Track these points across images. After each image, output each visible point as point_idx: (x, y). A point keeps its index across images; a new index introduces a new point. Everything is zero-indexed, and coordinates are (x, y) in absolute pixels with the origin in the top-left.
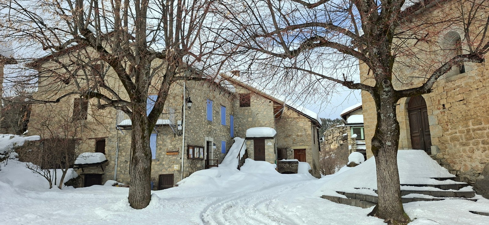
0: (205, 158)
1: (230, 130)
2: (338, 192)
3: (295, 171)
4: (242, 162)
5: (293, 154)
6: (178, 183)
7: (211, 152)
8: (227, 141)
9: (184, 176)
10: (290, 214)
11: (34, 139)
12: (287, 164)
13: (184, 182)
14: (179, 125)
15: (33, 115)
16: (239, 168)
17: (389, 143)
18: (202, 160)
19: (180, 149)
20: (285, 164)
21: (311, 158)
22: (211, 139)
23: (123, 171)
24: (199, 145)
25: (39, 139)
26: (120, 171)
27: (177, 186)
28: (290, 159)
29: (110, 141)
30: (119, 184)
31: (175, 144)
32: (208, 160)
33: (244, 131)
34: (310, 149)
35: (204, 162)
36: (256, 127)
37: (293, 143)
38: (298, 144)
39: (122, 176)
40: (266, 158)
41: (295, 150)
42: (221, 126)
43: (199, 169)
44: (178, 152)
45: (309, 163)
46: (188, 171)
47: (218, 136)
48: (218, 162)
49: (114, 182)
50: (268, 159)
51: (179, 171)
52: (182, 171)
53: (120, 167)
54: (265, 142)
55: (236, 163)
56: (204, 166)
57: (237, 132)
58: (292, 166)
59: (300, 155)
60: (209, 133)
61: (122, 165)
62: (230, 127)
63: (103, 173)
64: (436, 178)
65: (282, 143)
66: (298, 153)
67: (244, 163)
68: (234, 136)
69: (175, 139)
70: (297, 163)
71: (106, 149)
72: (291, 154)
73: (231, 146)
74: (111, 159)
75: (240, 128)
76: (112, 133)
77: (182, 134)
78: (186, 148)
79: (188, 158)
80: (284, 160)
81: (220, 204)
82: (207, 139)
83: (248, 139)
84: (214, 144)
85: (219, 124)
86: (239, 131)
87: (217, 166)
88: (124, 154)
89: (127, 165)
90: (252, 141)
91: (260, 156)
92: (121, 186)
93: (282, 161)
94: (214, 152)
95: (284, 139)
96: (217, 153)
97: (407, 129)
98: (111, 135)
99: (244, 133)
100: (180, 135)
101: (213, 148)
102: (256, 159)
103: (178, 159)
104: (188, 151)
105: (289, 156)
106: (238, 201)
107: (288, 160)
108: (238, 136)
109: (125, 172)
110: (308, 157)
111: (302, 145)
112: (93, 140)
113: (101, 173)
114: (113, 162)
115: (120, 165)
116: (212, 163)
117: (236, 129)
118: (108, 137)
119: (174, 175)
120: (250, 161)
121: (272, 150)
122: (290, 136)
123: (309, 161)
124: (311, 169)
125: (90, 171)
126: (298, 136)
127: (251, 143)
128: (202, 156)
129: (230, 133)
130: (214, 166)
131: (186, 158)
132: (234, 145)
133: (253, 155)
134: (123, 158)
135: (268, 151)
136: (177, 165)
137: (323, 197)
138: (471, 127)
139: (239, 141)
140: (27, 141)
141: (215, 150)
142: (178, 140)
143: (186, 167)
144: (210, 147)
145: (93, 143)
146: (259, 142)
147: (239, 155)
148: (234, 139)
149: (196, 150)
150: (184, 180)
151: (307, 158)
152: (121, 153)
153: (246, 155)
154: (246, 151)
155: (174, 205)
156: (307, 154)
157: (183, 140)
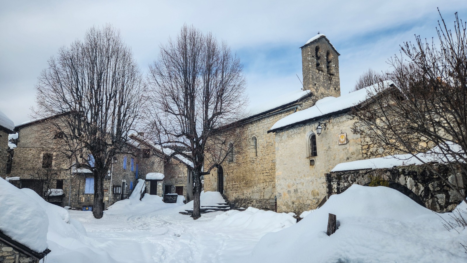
0: (121, 193)
1: (136, 174)
2: (186, 210)
3: (175, 202)
4: (142, 196)
5: (175, 190)
6: (107, 208)
7: (124, 189)
8: (134, 181)
9: (111, 204)
10: (164, 219)
11: (16, 179)
12: (171, 197)
13: (111, 208)
14: (109, 173)
15: (14, 163)
16: (140, 199)
17: (197, 191)
18: (120, 194)
19: (109, 188)
20: (169, 196)
21: (186, 192)
22: (125, 181)
23: (74, 201)
24: (119, 185)
25: (19, 179)
26: (72, 201)
27: (107, 209)
28: (173, 193)
29: (66, 182)
30: (72, 208)
31: (106, 185)
32: (122, 195)
33: (145, 174)
34: (186, 187)
35: (121, 195)
36: (152, 172)
37: (176, 182)
38: (179, 183)
39: (73, 204)
40: (157, 193)
41: (176, 187)
42: (131, 172)
43: (118, 200)
44: (108, 189)
45: (185, 196)
46: (113, 201)
47: (129, 178)
48: (128, 196)
49: (69, 207)
50: (158, 194)
51: (108, 201)
52: (110, 201)
53: (72, 198)
54: (158, 183)
55: (139, 196)
56: (120, 198)
57: (140, 175)
58: (174, 198)
59: (180, 190)
60: (124, 177)
61: (73, 197)
62: (136, 171)
63: (61, 202)
64: (219, 204)
65: (169, 182)
66: (178, 189)
67: (144, 196)
68: (138, 178)
69: (106, 182)
70: (177, 196)
71: (64, 187)
72: (174, 190)
73: (136, 185)
74: (66, 193)
75: (142, 172)
76: (68, 176)
77: (111, 179)
78: (112, 187)
79: (113, 193)
80: (169, 194)
81: (134, 217)
82: (123, 181)
83: (147, 180)
84: (126, 184)
85: (130, 171)
86: (141, 174)
87: (128, 198)
88: (75, 190)
89: (76, 197)
90: (150, 182)
91: (153, 191)
92: (74, 210)
93: (167, 194)
94: (126, 189)
95: (170, 179)
96: (128, 190)
97: (217, 182)
98: (66, 178)
99: (145, 176)
100: (109, 179)
101: (126, 186)
102: (151, 194)
103: (107, 194)
104: (113, 189)
105: (172, 191)
106: (142, 216)
107: (171, 194)
108: (140, 178)
109: (75, 201)
110: (185, 192)
111: (181, 184)
112: (55, 181)
113: (60, 202)
114: (68, 195)
115: (72, 197)
116: (125, 196)
117: (139, 173)
118: (65, 179)
119: (105, 203)
120: (147, 195)
121: (161, 188)
122: (174, 177)
123: (184, 194)
124: (185, 200)
125: (53, 200)
126: (179, 177)
127: (149, 183)
128: (120, 192)
129: (135, 176)
130: (126, 198)
131: (112, 193)
132: (138, 185)
133: (149, 191)
134: (74, 193)
135: (159, 189)
136: (107, 198)
137: (180, 213)
138: (233, 183)
139: (141, 182)
140: (11, 180)
141: (127, 188)
142: (108, 182)
143: (112, 199)
144: (124, 186)
145: (55, 183)
146: (154, 183)
147: (141, 191)
148: (138, 180)
149: (117, 188)
150: (111, 206)
151: (183, 192)
152: (73, 189)
153: (145, 191)
154: (145, 188)
155: (113, 217)
156: (183, 190)
157: (111, 182)
